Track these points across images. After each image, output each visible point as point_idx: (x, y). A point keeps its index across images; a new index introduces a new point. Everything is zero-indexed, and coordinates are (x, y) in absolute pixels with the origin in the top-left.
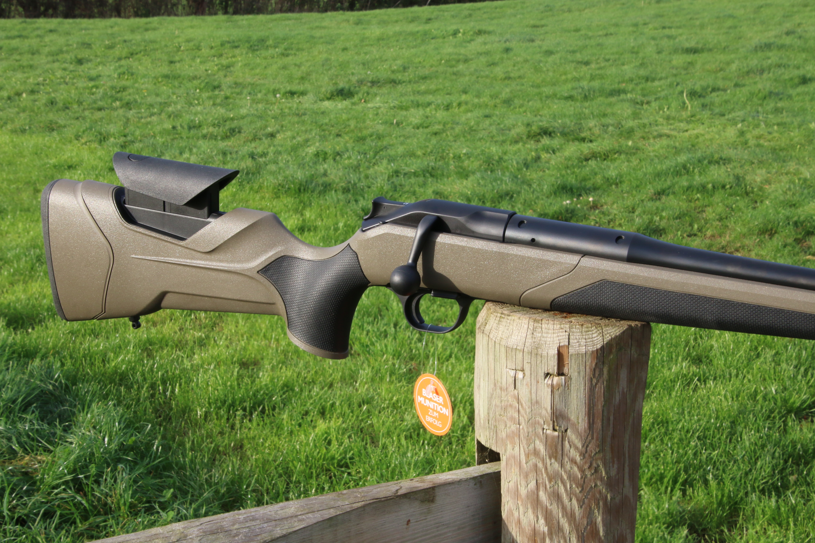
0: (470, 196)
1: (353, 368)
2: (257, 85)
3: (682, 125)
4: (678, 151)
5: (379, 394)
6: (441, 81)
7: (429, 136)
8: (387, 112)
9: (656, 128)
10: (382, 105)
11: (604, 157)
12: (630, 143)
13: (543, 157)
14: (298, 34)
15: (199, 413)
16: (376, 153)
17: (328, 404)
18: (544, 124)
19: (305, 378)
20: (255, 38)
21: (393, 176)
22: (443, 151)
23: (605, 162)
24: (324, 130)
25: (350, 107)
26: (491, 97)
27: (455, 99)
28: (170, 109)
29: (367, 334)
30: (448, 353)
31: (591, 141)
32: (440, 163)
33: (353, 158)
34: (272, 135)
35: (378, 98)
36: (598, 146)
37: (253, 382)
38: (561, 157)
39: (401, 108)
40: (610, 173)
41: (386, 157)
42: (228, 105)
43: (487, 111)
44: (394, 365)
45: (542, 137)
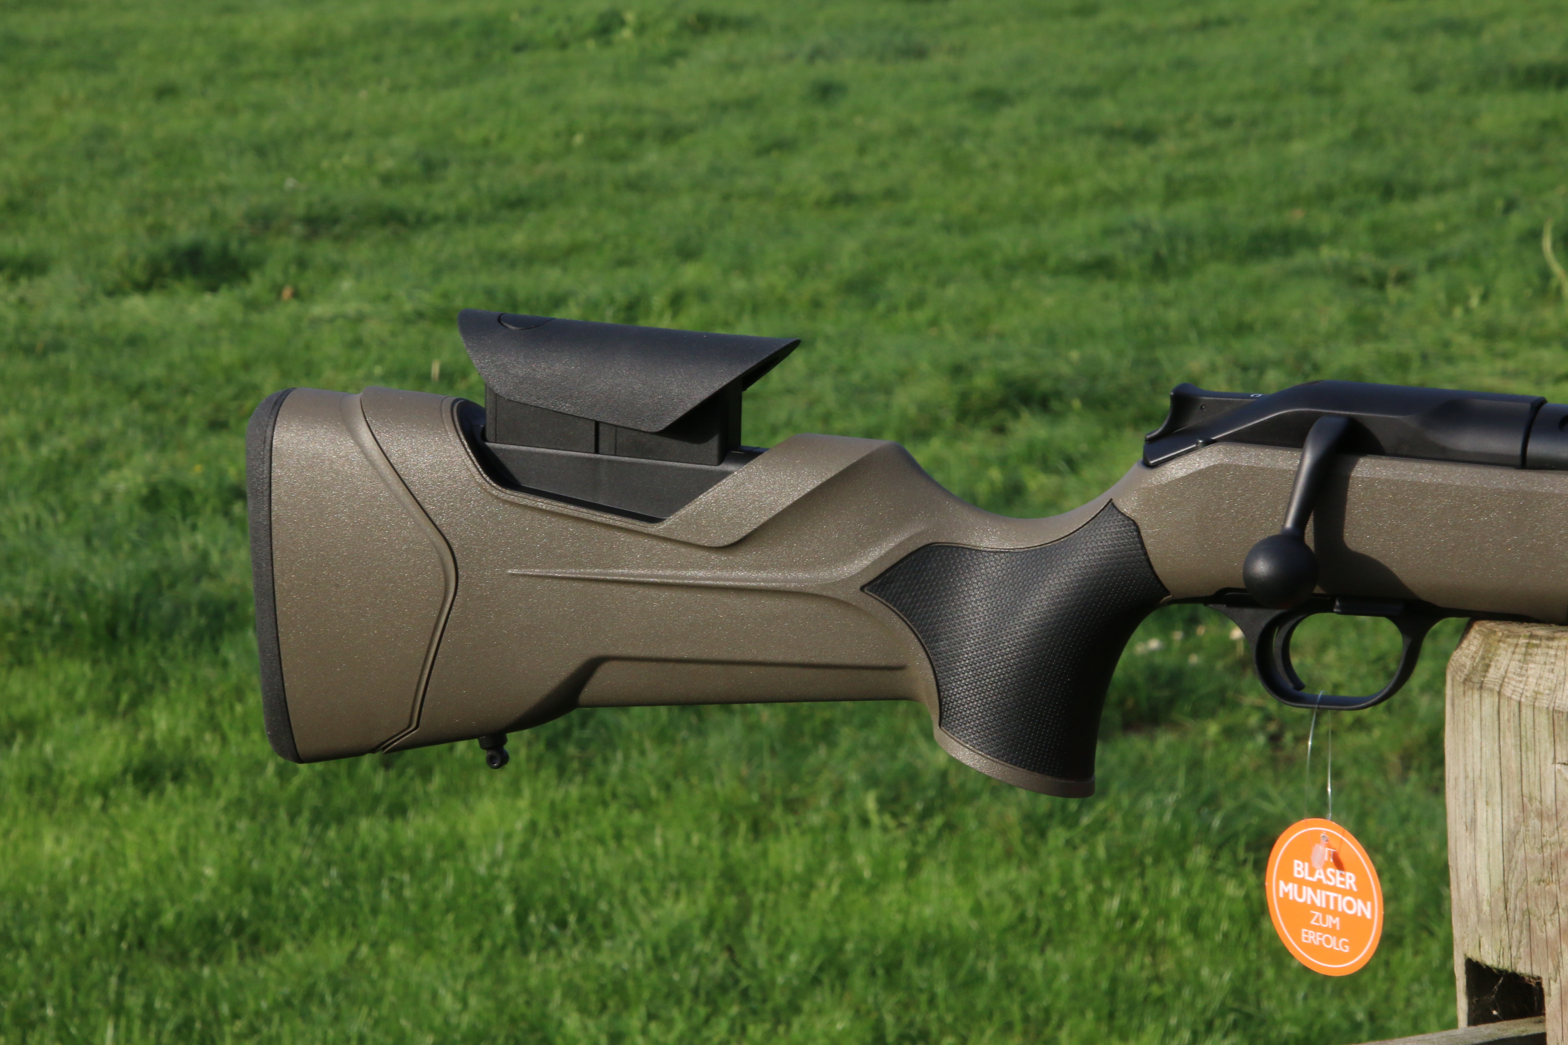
6: (583, 212)
8: (396, 333)
10: (367, 308)
18: (1018, 366)
24: (154, 408)
25: (239, 316)
26: (796, 269)
27: (653, 280)
35: (346, 285)
45: (1016, 415)
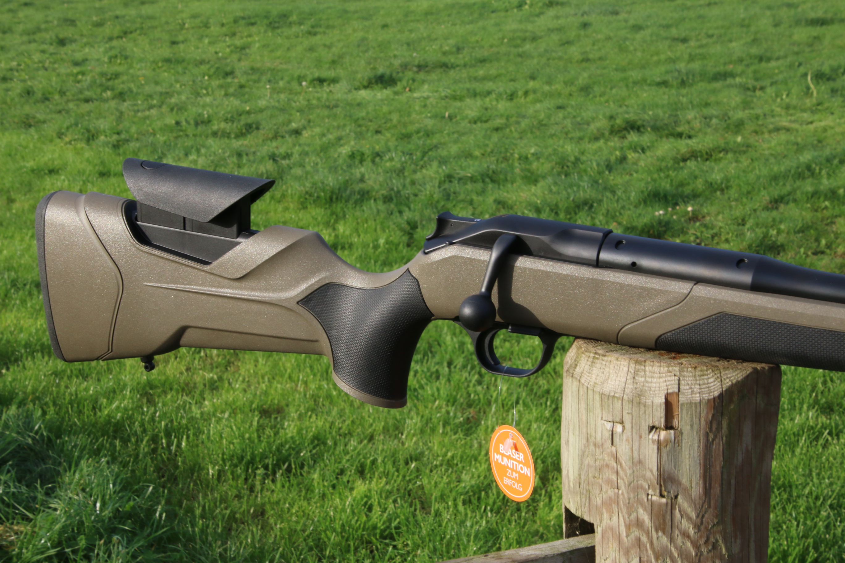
0: (540, 206)
1: (398, 417)
2: (278, 71)
3: (806, 116)
4: (800, 148)
5: (430, 449)
6: (503, 64)
7: (489, 132)
8: (437, 103)
9: (773, 120)
10: (430, 94)
11: (705, 156)
12: (739, 139)
13: (630, 157)
14: (329, 8)
15: (211, 472)
16: (424, 154)
17: (368, 461)
18: (631, 116)
19: (340, 429)
20: (275, 12)
21: (444, 181)
22: (506, 150)
23: (708, 162)
24: (360, 126)
25: (392, 97)
26: (566, 83)
27: (520, 86)
28: (173, 100)
29: (415, 375)
30: (514, 398)
31: (690, 137)
32: (503, 165)
33: (396, 159)
34: (297, 132)
35: (426, 86)
36: (698, 143)
37: (276, 434)
38: (652, 157)
39: (455, 98)
40: (714, 176)
41: (436, 158)
42: (244, 95)
43: (560, 101)
44: (448, 413)
45: (629, 133)
